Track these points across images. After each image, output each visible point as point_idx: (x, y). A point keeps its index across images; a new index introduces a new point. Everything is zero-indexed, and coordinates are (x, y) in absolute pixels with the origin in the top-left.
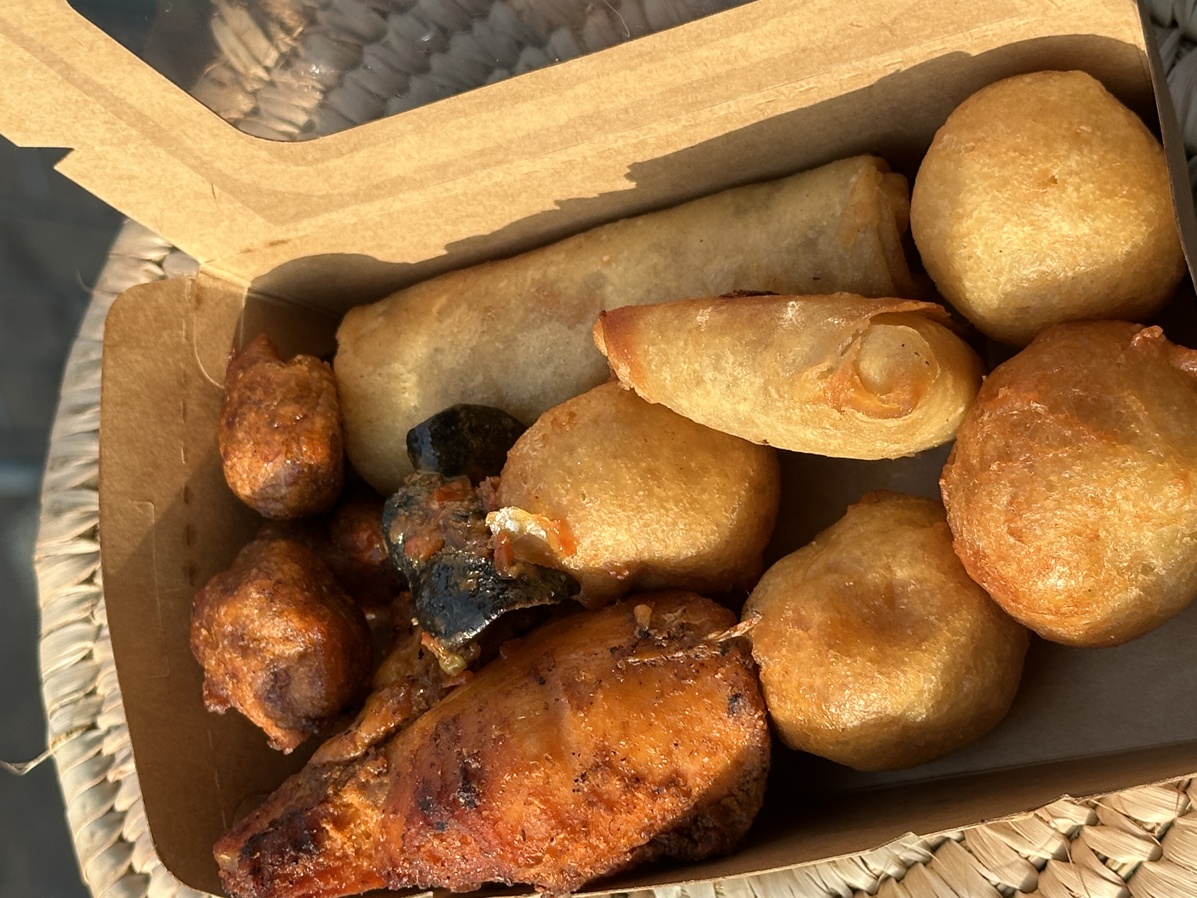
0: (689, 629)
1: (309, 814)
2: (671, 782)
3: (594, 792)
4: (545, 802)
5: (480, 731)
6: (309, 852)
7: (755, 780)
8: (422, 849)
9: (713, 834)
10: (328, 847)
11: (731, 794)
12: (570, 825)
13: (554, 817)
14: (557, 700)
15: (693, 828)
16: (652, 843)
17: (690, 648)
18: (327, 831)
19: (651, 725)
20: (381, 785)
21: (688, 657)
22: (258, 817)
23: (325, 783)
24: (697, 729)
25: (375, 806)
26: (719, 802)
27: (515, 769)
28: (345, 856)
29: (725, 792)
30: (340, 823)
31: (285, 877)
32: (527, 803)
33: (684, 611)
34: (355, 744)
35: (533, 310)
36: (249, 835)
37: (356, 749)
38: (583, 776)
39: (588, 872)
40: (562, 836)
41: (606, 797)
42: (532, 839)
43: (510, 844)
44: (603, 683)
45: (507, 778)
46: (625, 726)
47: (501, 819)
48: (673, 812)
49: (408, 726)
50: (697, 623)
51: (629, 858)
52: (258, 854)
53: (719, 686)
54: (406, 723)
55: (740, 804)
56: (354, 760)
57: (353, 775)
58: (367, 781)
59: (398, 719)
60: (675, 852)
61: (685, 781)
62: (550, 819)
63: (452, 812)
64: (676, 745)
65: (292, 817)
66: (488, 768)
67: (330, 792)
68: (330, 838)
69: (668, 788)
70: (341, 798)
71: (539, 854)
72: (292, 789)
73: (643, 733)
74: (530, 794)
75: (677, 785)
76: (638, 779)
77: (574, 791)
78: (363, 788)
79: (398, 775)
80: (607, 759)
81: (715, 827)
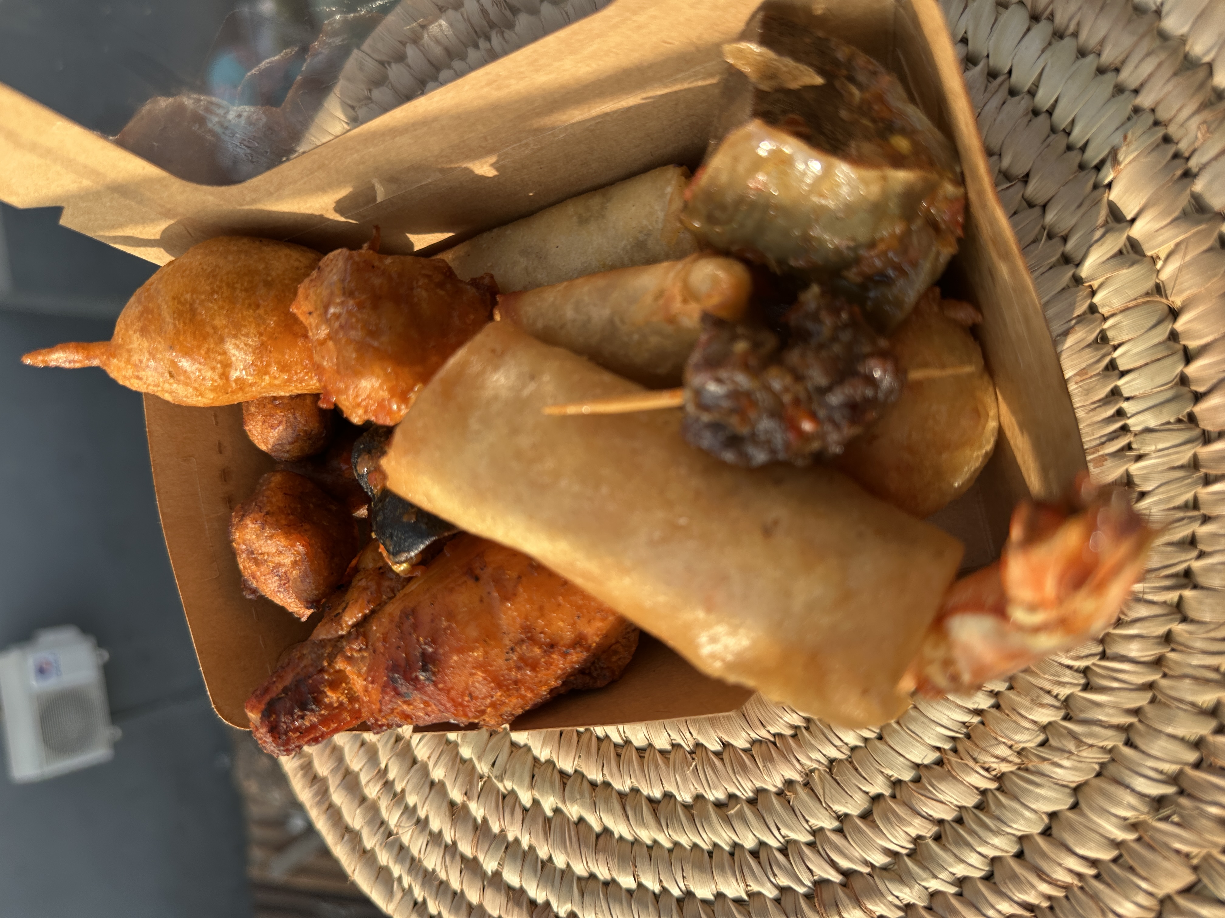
1: (310, 681)
2: (576, 644)
3: (522, 658)
4: (485, 671)
5: (432, 621)
6: (312, 711)
7: (633, 630)
8: (395, 711)
9: (606, 672)
10: (328, 702)
11: (617, 642)
12: (506, 686)
13: (493, 681)
14: (489, 593)
15: (592, 668)
16: (564, 684)
18: (325, 693)
19: (559, 605)
20: (363, 658)
22: (275, 682)
23: (320, 658)
24: (593, 603)
25: (360, 674)
26: (609, 648)
27: (460, 651)
28: (341, 704)
29: (614, 641)
30: (334, 685)
31: (297, 730)
32: (472, 674)
34: (341, 625)
36: (267, 698)
37: (342, 629)
38: (512, 649)
39: (520, 712)
40: (499, 694)
41: (530, 661)
42: (477, 698)
43: (461, 704)
45: (455, 658)
46: (541, 608)
47: (452, 688)
48: (578, 662)
49: (380, 610)
51: (548, 696)
52: (274, 716)
54: (379, 607)
55: (624, 647)
56: (342, 637)
57: (341, 650)
58: (352, 655)
59: (371, 606)
60: (579, 686)
61: (586, 640)
62: (490, 683)
63: (415, 686)
64: (578, 617)
65: (298, 683)
66: (441, 651)
67: (326, 664)
68: (327, 697)
69: (574, 648)
70: (334, 668)
71: (483, 708)
72: (299, 658)
73: (554, 612)
74: (474, 668)
75: (581, 645)
76: (552, 646)
77: (506, 660)
78: (350, 660)
79: (374, 651)
80: (529, 635)
81: (608, 668)
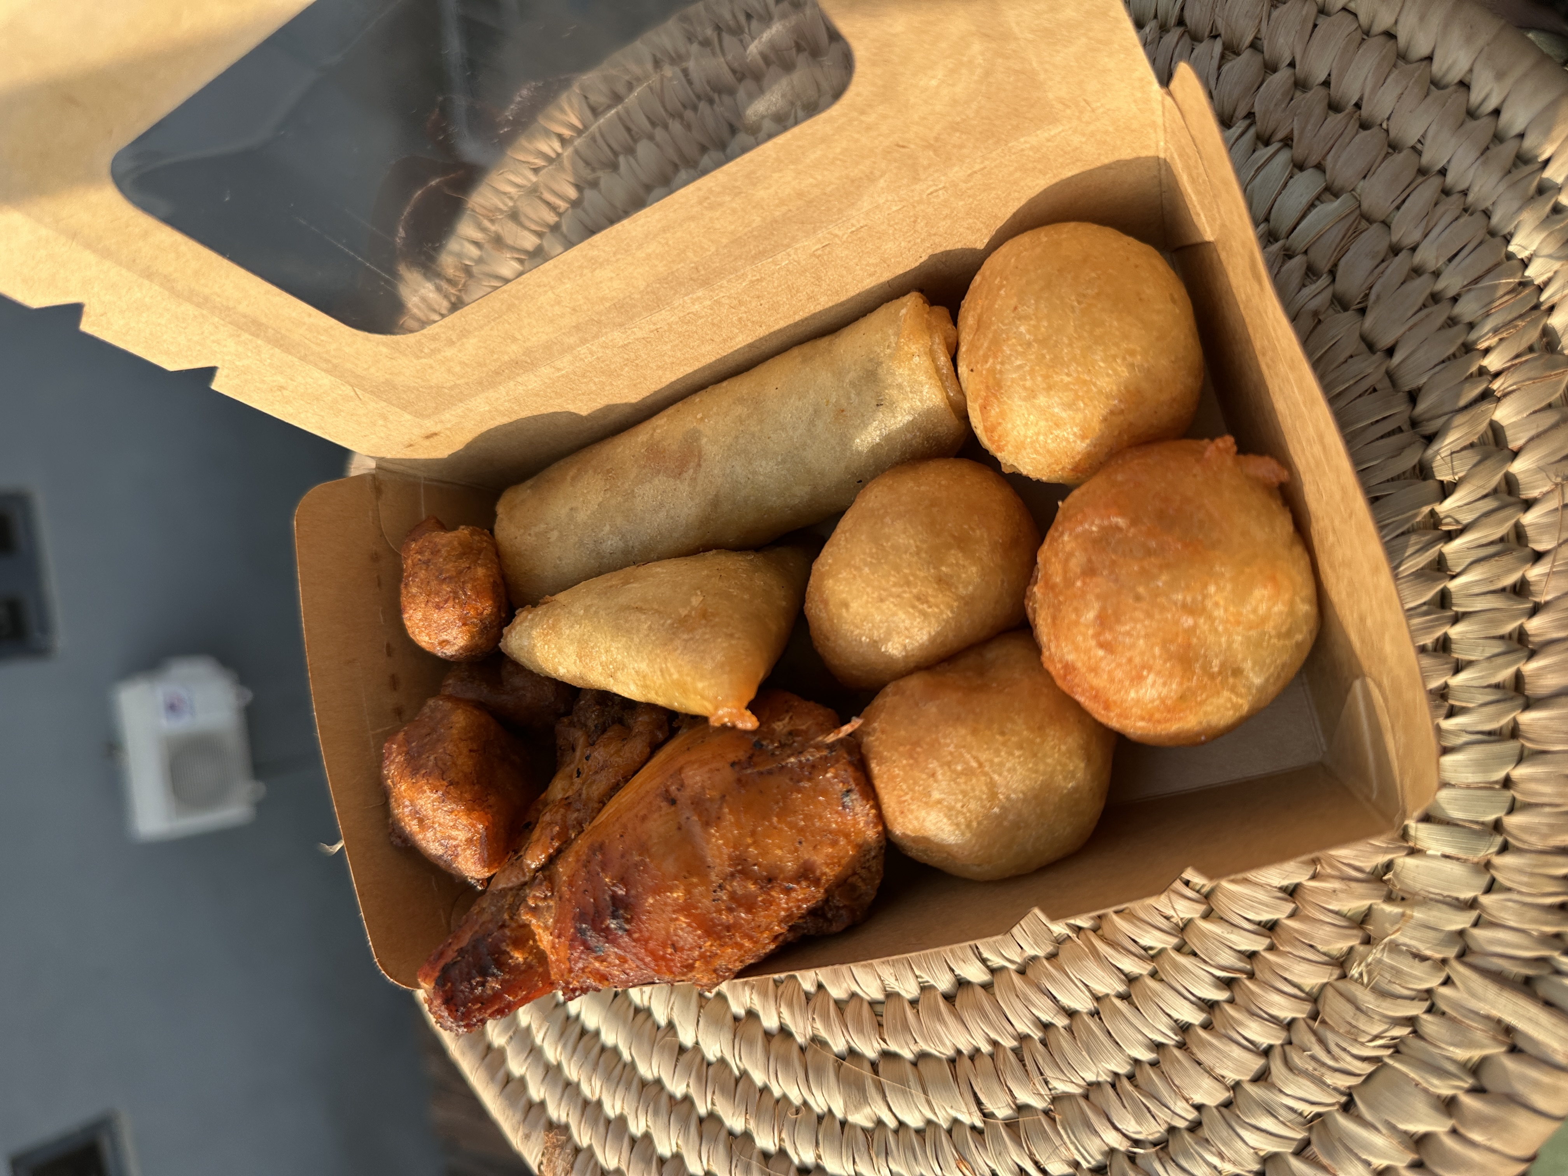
0: (798, 736)
1: (491, 940)
2: (801, 877)
3: (733, 898)
4: (689, 916)
5: (623, 856)
6: (493, 975)
7: (874, 858)
8: (587, 969)
9: (843, 912)
10: (512, 964)
11: (855, 873)
12: (716, 933)
13: (699, 928)
14: (688, 819)
15: (826, 908)
16: (791, 929)
17: (801, 753)
18: (508, 953)
19: (775, 828)
20: (549, 907)
21: (800, 761)
22: (450, 944)
23: (500, 910)
24: (818, 824)
25: (546, 928)
26: (845, 880)
27: (657, 891)
28: (529, 966)
29: (850, 872)
30: (518, 943)
31: (477, 1000)
32: (673, 920)
33: (791, 718)
34: (523, 870)
35: (645, 467)
36: (442, 963)
37: (525, 874)
38: (721, 887)
39: (738, 966)
40: (709, 943)
41: (744, 900)
42: (682, 949)
43: (663, 958)
44: (727, 798)
45: (651, 901)
47: (651, 938)
48: (805, 900)
49: (566, 848)
50: (804, 727)
51: (772, 946)
52: (450, 984)
53: (831, 783)
54: (565, 845)
55: (864, 880)
56: (525, 883)
57: (524, 900)
58: (536, 904)
59: (556, 844)
60: (812, 932)
61: (813, 872)
62: (695, 929)
63: (606, 937)
64: (800, 843)
65: (476, 944)
66: (634, 893)
67: (507, 917)
68: (511, 958)
69: (798, 883)
70: (517, 921)
71: (691, 961)
72: (477, 914)
73: (769, 837)
74: (674, 912)
75: (807, 878)
76: (770, 880)
77: (714, 900)
78: (535, 911)
79: (560, 898)
80: (741, 867)
81: (845, 906)
